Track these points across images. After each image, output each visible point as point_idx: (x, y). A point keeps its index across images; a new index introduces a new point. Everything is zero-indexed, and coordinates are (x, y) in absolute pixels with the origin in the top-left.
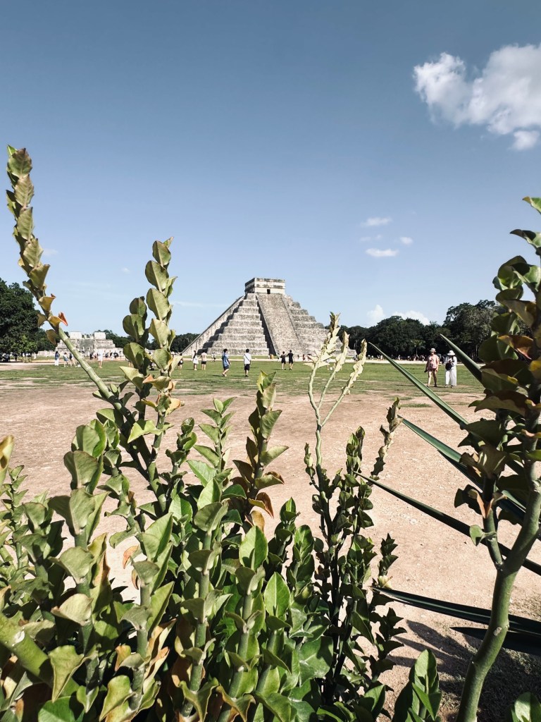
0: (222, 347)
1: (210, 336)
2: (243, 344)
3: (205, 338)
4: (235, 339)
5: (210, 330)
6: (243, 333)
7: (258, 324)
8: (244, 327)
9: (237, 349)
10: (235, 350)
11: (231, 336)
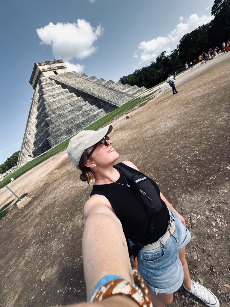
0: (60, 129)
1: (34, 135)
2: (78, 116)
3: (30, 138)
4: (66, 117)
5: (29, 129)
6: (67, 108)
7: (72, 96)
8: (63, 103)
9: (78, 122)
10: (78, 125)
11: (60, 116)
